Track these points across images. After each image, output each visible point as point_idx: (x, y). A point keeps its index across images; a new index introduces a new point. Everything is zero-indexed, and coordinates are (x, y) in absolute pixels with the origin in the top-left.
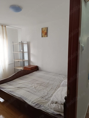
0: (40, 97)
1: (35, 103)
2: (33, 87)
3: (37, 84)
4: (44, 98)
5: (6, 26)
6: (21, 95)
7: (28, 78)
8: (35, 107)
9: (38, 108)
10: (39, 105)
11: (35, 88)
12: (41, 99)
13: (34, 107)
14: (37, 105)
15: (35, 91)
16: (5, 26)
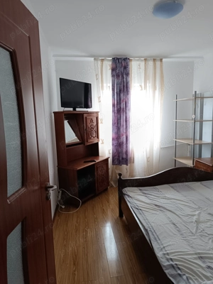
0: (196, 254)
1: (171, 259)
2: (195, 218)
3: (209, 214)
4: (207, 260)
5: (164, 60)
6: (153, 224)
7: (194, 190)
8: (166, 271)
9: (172, 275)
10: (179, 272)
11: (198, 222)
12: (195, 258)
13: (164, 269)
14: (172, 266)
15: (194, 231)
16: (161, 60)
